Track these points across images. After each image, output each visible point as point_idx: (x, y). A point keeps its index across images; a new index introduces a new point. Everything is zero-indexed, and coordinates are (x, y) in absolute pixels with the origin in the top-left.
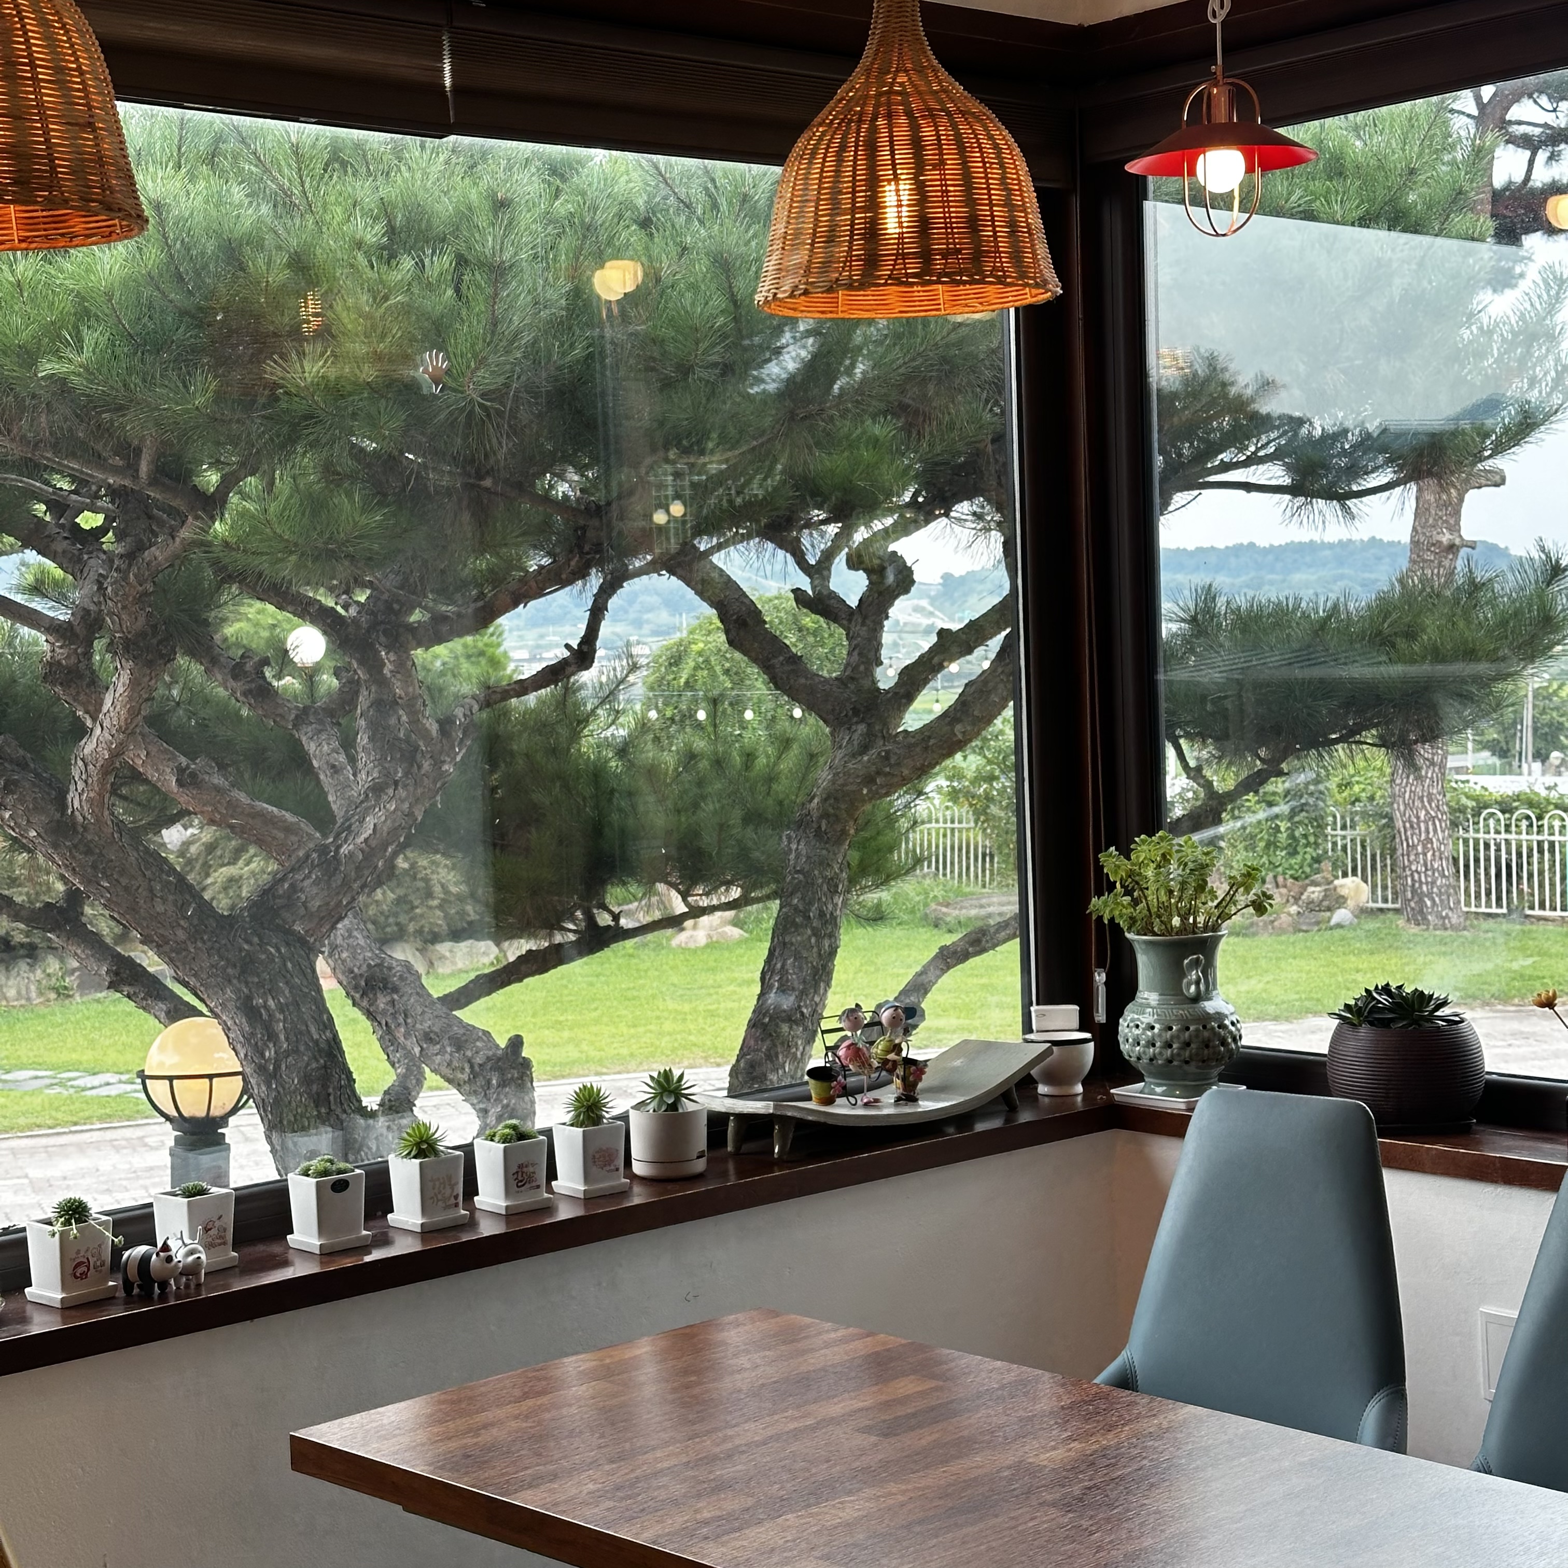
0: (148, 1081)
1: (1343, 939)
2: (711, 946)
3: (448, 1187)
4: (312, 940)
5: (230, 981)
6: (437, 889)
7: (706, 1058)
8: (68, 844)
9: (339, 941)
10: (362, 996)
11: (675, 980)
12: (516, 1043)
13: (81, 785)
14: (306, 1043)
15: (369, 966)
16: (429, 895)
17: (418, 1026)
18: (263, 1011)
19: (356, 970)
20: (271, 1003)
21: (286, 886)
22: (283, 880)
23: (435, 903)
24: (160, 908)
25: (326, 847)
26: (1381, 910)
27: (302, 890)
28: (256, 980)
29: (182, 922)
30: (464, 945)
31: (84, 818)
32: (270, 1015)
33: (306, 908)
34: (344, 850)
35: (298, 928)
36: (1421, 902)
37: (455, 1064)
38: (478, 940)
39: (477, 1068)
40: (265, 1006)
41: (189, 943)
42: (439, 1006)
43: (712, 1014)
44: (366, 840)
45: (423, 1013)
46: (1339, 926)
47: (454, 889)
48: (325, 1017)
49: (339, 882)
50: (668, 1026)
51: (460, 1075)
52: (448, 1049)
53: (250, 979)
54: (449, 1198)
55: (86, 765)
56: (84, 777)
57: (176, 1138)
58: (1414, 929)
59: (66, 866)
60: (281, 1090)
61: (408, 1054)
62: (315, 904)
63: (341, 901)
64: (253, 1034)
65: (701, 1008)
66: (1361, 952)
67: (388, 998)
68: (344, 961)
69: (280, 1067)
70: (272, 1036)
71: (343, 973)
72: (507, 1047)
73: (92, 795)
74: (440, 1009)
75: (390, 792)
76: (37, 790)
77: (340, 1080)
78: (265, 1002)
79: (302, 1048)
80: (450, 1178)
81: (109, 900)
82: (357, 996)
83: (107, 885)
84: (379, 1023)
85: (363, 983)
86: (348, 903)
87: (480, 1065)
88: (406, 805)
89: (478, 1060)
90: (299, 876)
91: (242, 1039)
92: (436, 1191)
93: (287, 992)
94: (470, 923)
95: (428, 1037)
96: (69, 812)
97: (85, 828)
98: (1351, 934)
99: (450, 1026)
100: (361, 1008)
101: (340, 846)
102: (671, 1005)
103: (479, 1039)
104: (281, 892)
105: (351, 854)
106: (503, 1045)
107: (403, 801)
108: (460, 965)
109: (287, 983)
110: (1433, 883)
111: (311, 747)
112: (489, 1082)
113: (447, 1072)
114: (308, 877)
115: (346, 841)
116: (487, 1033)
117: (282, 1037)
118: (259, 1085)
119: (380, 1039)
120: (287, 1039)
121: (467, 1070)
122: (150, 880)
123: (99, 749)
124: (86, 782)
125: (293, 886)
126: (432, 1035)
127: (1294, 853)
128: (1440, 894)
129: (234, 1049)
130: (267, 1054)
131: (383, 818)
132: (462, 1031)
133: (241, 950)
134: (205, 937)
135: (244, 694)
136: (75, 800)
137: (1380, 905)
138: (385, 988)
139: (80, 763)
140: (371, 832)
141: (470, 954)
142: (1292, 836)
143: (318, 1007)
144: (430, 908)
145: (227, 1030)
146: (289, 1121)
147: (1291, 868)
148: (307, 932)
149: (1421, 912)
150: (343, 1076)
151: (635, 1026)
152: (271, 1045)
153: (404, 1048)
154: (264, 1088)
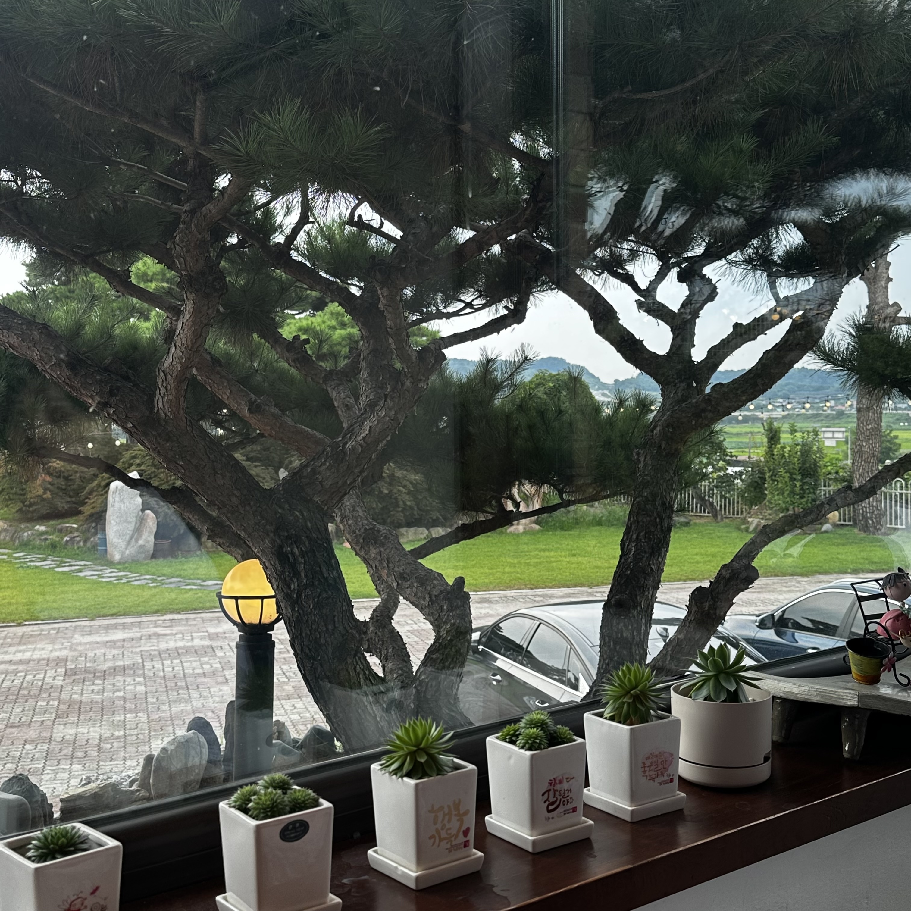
0: (223, 600)
1: (828, 538)
2: (525, 532)
3: (454, 819)
4: (326, 508)
5: (268, 535)
6: (401, 503)
7: (526, 585)
8: (154, 433)
9: (347, 513)
10: (360, 549)
11: (509, 548)
12: (460, 582)
13: (163, 391)
14: (319, 580)
15: (365, 529)
16: (397, 506)
17: (396, 569)
18: (290, 556)
19: (357, 532)
20: (296, 551)
21: (309, 469)
22: (306, 466)
23: (400, 509)
24: (221, 482)
25: (337, 443)
26: (842, 525)
27: (320, 473)
28: (286, 534)
29: (235, 492)
30: (412, 530)
31: (166, 414)
32: (295, 559)
33: (322, 485)
34: (349, 445)
35: (316, 499)
36: (867, 521)
37: (420, 594)
38: (419, 527)
39: (434, 598)
40: (293, 554)
41: (240, 507)
42: (409, 556)
43: (528, 564)
44: (364, 438)
45: (400, 560)
46: (826, 532)
47: (408, 503)
48: (333, 561)
49: (345, 468)
50: (507, 569)
51: (422, 602)
52: (415, 584)
53: (281, 533)
54: (457, 836)
55: (166, 375)
56: (165, 384)
57: (240, 636)
58: (863, 535)
59: (154, 450)
60: (301, 612)
61: (390, 587)
62: (328, 484)
63: (346, 482)
64: (283, 572)
65: (523, 561)
66: (838, 545)
67: (378, 550)
68: (350, 526)
69: (301, 595)
70: (296, 574)
71: (349, 533)
72: (454, 585)
73: (171, 397)
74: (410, 558)
75: (382, 403)
76: (134, 394)
77: (342, 606)
78: (292, 550)
79: (316, 583)
80: (457, 805)
81: (183, 475)
82: (358, 548)
83: (181, 463)
84: (372, 567)
85: (361, 541)
86: (351, 483)
87: (436, 596)
88: (393, 412)
89: (435, 592)
90: (318, 464)
91: (275, 575)
92: (439, 826)
93: (307, 543)
94: (416, 519)
95: (402, 576)
96: (156, 410)
97: (166, 422)
98: (832, 536)
99: (416, 569)
100: (360, 556)
101: (347, 443)
102: (509, 560)
103: (435, 578)
104: (305, 474)
105: (354, 448)
106: (451, 583)
107: (390, 410)
108: (410, 538)
109: (307, 537)
110: (873, 512)
111: (334, 394)
112: (442, 607)
113: (414, 599)
114: (324, 464)
115: (350, 438)
116: (440, 575)
117: (303, 575)
118: (286, 608)
119: (372, 576)
120: (306, 576)
121: (428, 599)
122: (213, 462)
123: (174, 363)
124: (166, 388)
125: (313, 470)
126: (405, 576)
127: (802, 497)
128: (876, 518)
129: (270, 582)
130: (292, 587)
131: (376, 422)
132: (424, 573)
133: (276, 513)
134: (252, 503)
135: (294, 361)
136: (159, 402)
137: (842, 523)
138: (375, 543)
139: (162, 374)
140: (367, 432)
141: (415, 533)
142: (802, 489)
143: (328, 555)
144: (398, 512)
145: (265, 568)
146: (306, 634)
147: (801, 504)
148: (322, 502)
149: (867, 526)
150: (345, 604)
151: (492, 569)
152: (295, 580)
153: (387, 582)
154: (290, 610)
